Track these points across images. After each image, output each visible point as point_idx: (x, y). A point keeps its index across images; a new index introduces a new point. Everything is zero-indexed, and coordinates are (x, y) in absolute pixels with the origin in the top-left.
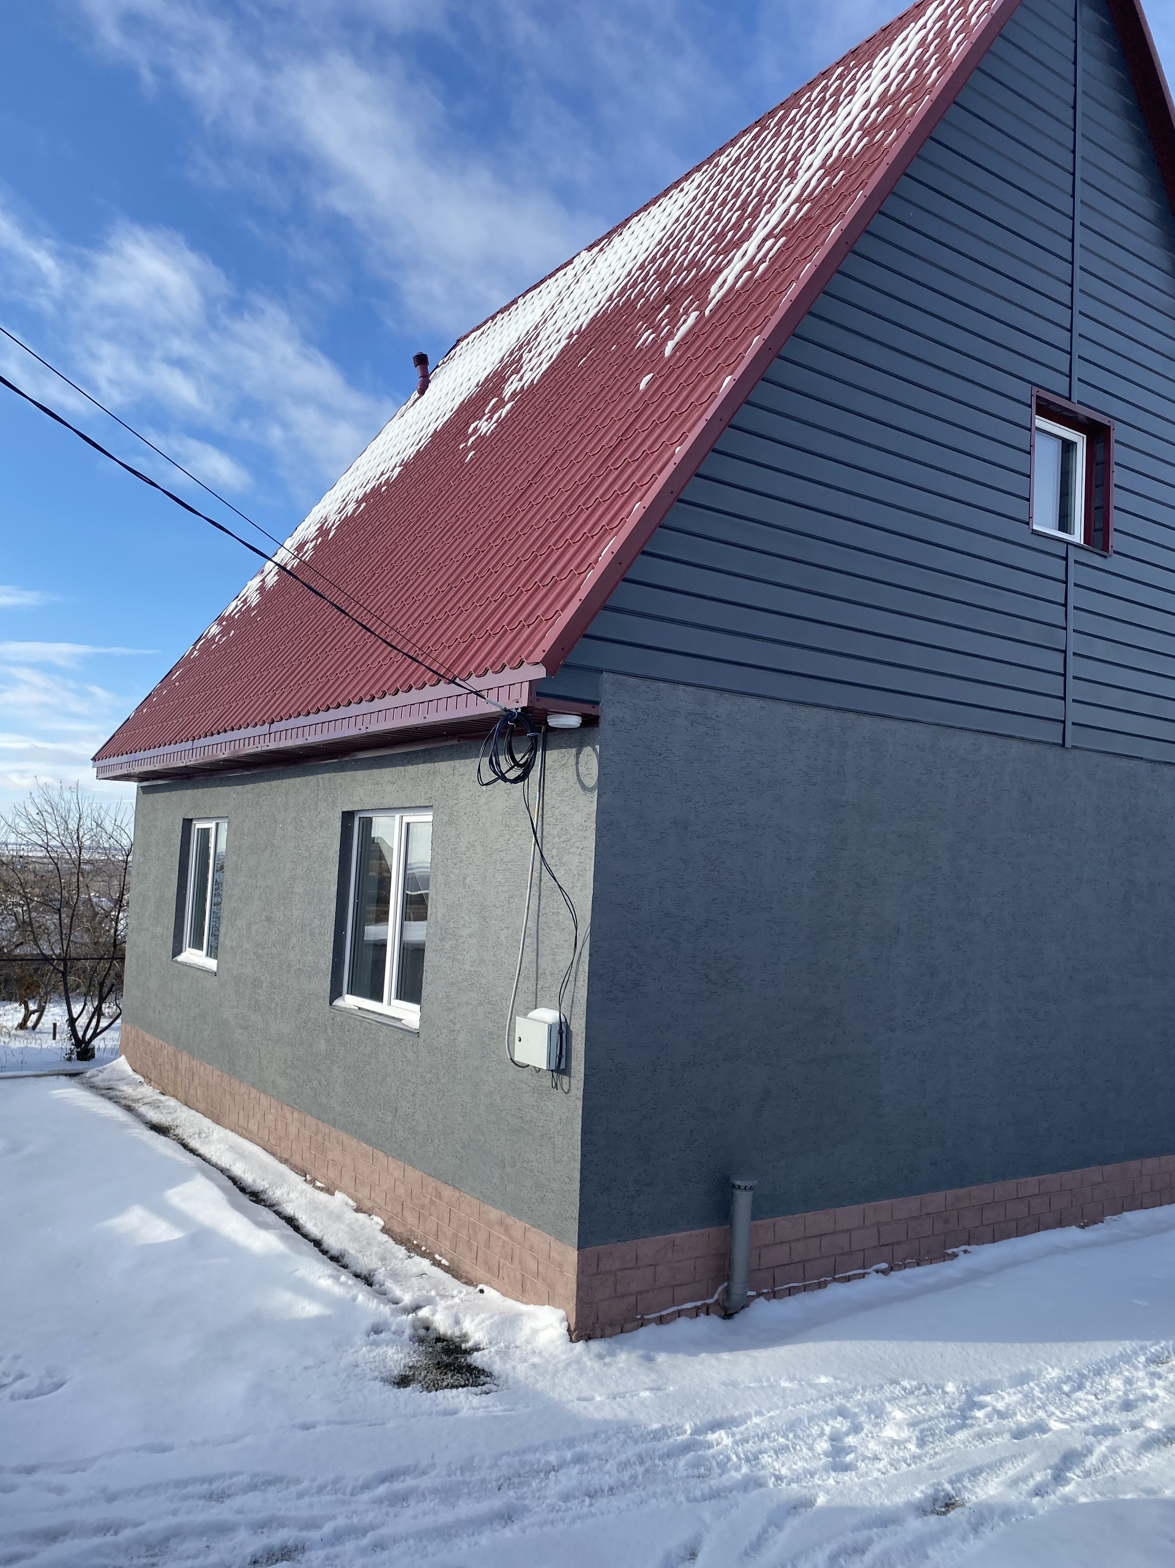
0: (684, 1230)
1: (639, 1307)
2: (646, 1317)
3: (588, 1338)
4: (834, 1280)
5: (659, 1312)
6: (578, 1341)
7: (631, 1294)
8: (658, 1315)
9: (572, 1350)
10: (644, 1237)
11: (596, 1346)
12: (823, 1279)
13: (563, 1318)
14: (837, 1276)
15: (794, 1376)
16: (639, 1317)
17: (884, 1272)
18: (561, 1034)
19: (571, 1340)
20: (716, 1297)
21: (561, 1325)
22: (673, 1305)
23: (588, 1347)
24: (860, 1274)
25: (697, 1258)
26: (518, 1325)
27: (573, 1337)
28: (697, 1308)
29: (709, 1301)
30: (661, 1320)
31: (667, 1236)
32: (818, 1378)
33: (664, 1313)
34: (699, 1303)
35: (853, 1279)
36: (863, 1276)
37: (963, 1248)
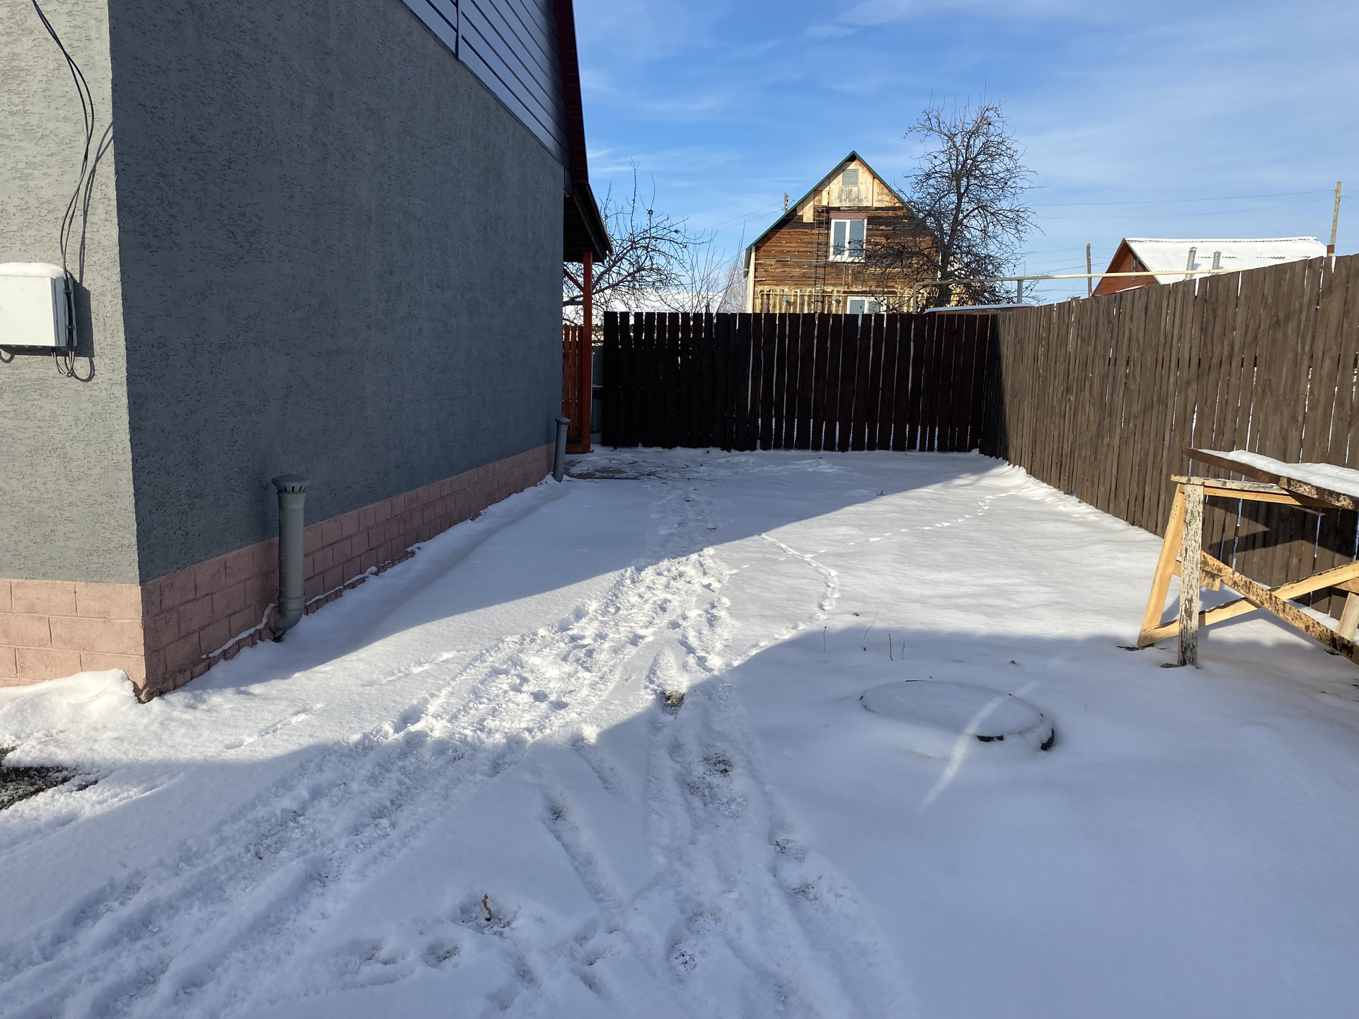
0: (233, 549)
1: (202, 645)
2: (211, 655)
3: (161, 694)
4: (345, 588)
5: (220, 648)
6: (149, 700)
7: (194, 632)
8: (220, 650)
9: (149, 711)
10: (200, 561)
11: (177, 698)
12: (337, 589)
13: (122, 677)
14: (345, 584)
15: (419, 660)
16: (204, 657)
17: (376, 574)
18: (68, 295)
19: (140, 701)
20: (265, 621)
21: (123, 687)
22: (231, 637)
23: (168, 702)
24: (360, 579)
25: (246, 580)
26: (46, 707)
27: (143, 697)
28: (252, 636)
29: (260, 627)
30: (226, 655)
31: (220, 558)
32: (441, 656)
33: (226, 647)
34: (252, 631)
35: (358, 584)
36: (363, 580)
37: (417, 545)
